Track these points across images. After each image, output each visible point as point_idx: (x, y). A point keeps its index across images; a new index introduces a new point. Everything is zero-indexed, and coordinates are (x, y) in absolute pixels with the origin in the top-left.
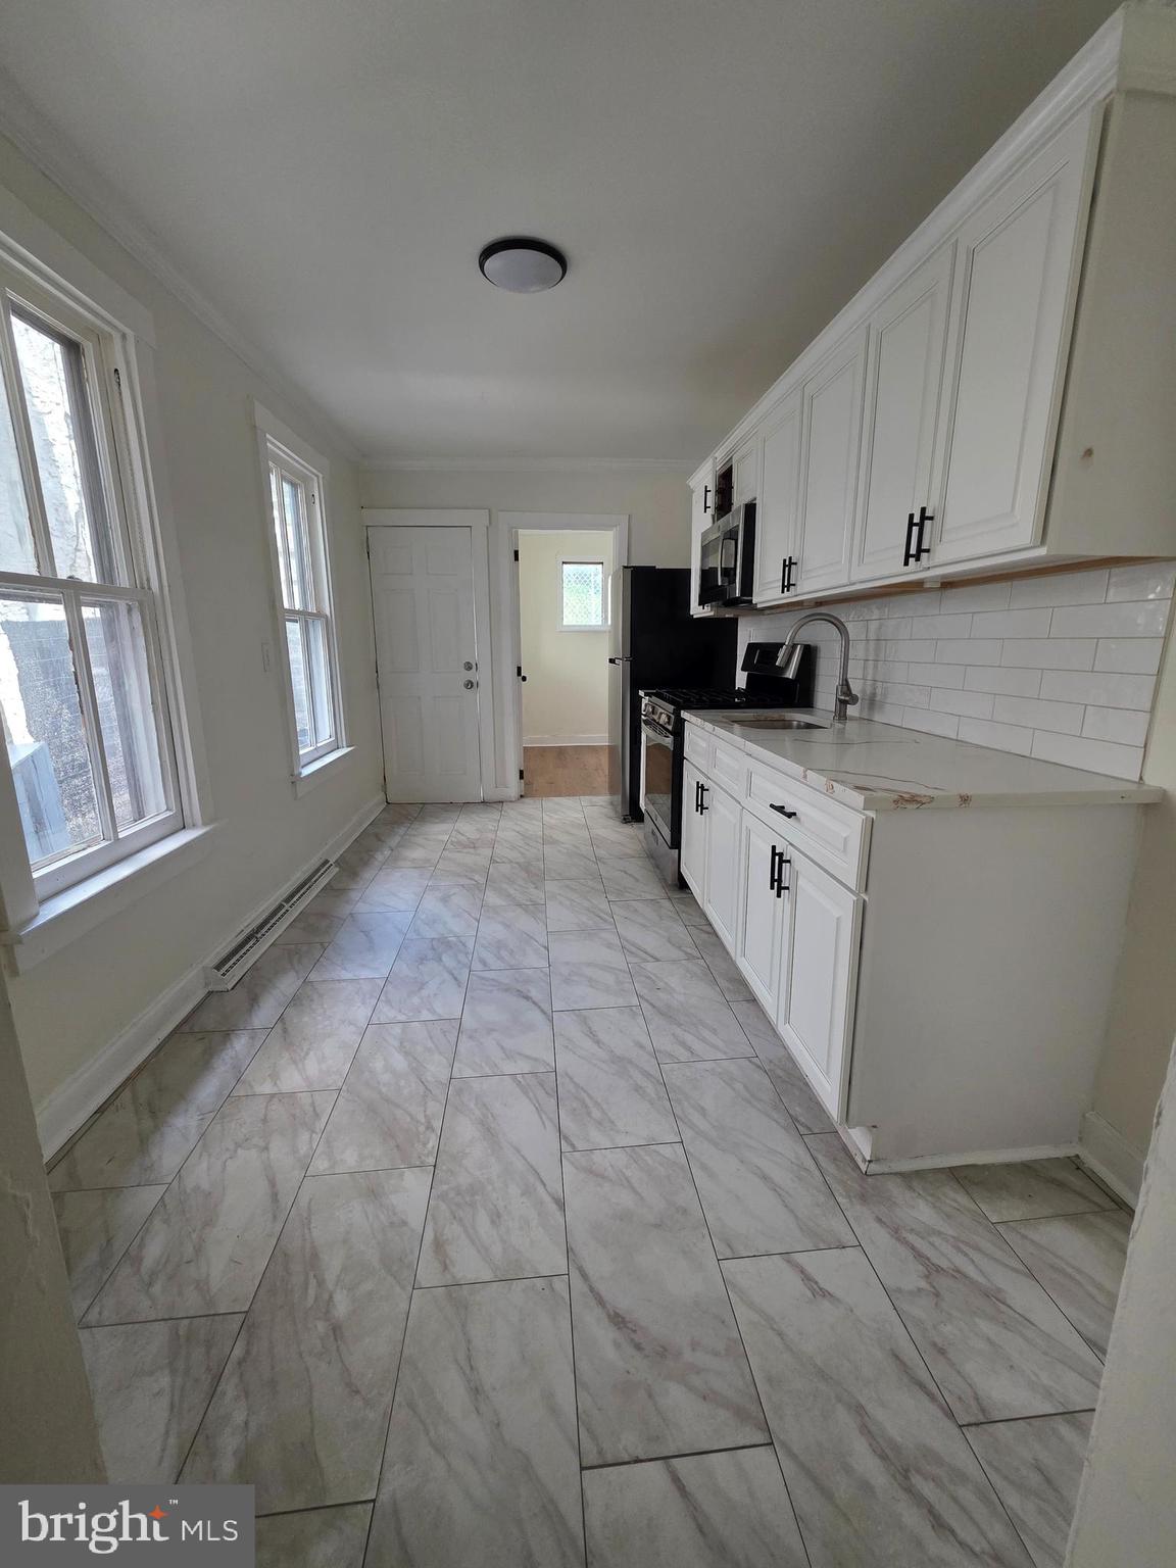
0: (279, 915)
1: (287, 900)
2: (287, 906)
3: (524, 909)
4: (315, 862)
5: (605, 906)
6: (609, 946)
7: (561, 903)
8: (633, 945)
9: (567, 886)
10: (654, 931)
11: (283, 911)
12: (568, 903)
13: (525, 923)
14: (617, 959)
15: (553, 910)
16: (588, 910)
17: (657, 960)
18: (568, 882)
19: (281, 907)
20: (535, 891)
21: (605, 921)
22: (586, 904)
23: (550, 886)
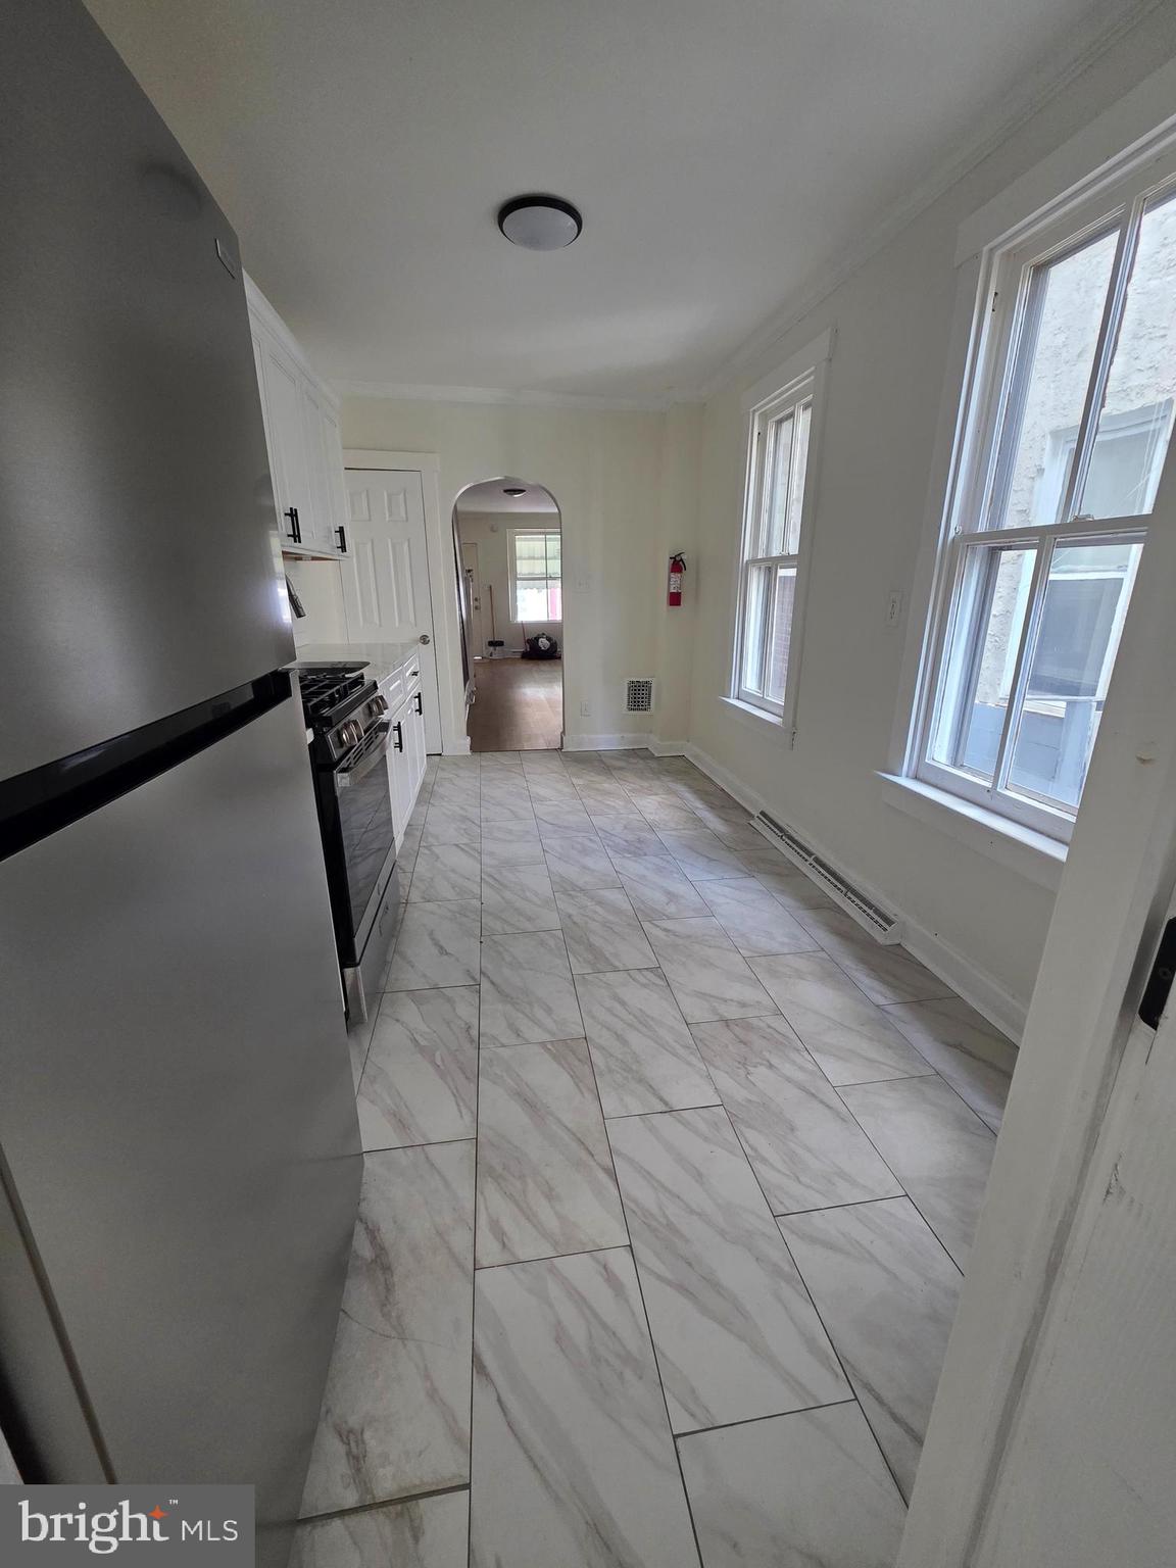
0: (801, 852)
1: (817, 860)
2: (811, 860)
3: (577, 886)
4: (889, 907)
5: (487, 892)
6: (491, 854)
7: (536, 894)
8: (471, 855)
9: (529, 919)
10: (445, 866)
11: (806, 857)
12: (528, 894)
13: (571, 872)
14: (488, 845)
15: (545, 888)
16: (505, 887)
17: (457, 845)
18: (529, 927)
19: (810, 854)
20: (570, 911)
21: (490, 876)
22: (508, 894)
23: (552, 920)
